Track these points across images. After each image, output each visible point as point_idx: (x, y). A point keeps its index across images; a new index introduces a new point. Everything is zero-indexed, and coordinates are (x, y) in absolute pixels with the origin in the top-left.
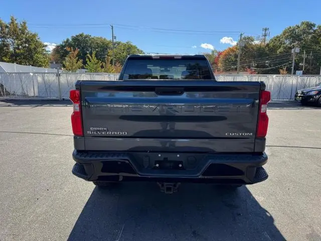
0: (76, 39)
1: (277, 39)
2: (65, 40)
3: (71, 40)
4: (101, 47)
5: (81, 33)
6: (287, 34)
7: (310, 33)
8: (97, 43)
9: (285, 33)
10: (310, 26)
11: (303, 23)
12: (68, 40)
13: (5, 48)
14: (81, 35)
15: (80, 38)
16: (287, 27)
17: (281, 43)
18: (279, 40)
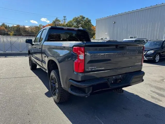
1: (71, 22)
6: (75, 20)
7: (83, 21)
9: (74, 20)
10: (83, 18)
11: (80, 16)
16: (75, 17)
17: (73, 25)
18: (72, 22)
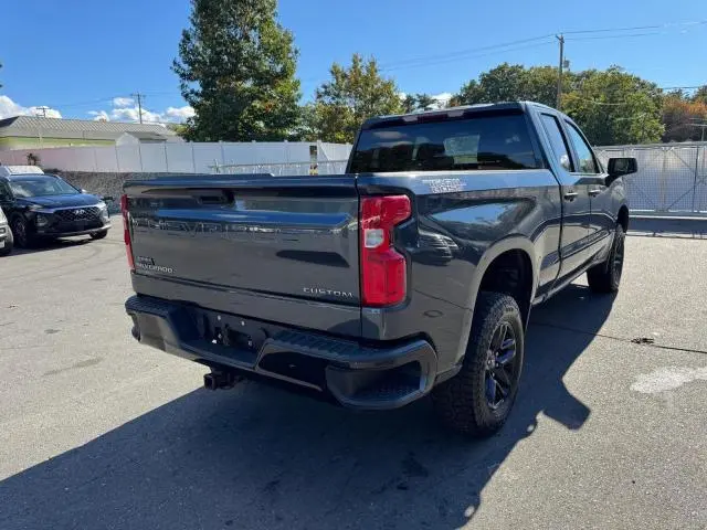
0: (489, 80)
2: (468, 85)
3: (479, 83)
4: (544, 88)
5: (502, 64)
8: (535, 82)
12: (473, 83)
13: (341, 116)
14: (501, 69)
15: (498, 76)
